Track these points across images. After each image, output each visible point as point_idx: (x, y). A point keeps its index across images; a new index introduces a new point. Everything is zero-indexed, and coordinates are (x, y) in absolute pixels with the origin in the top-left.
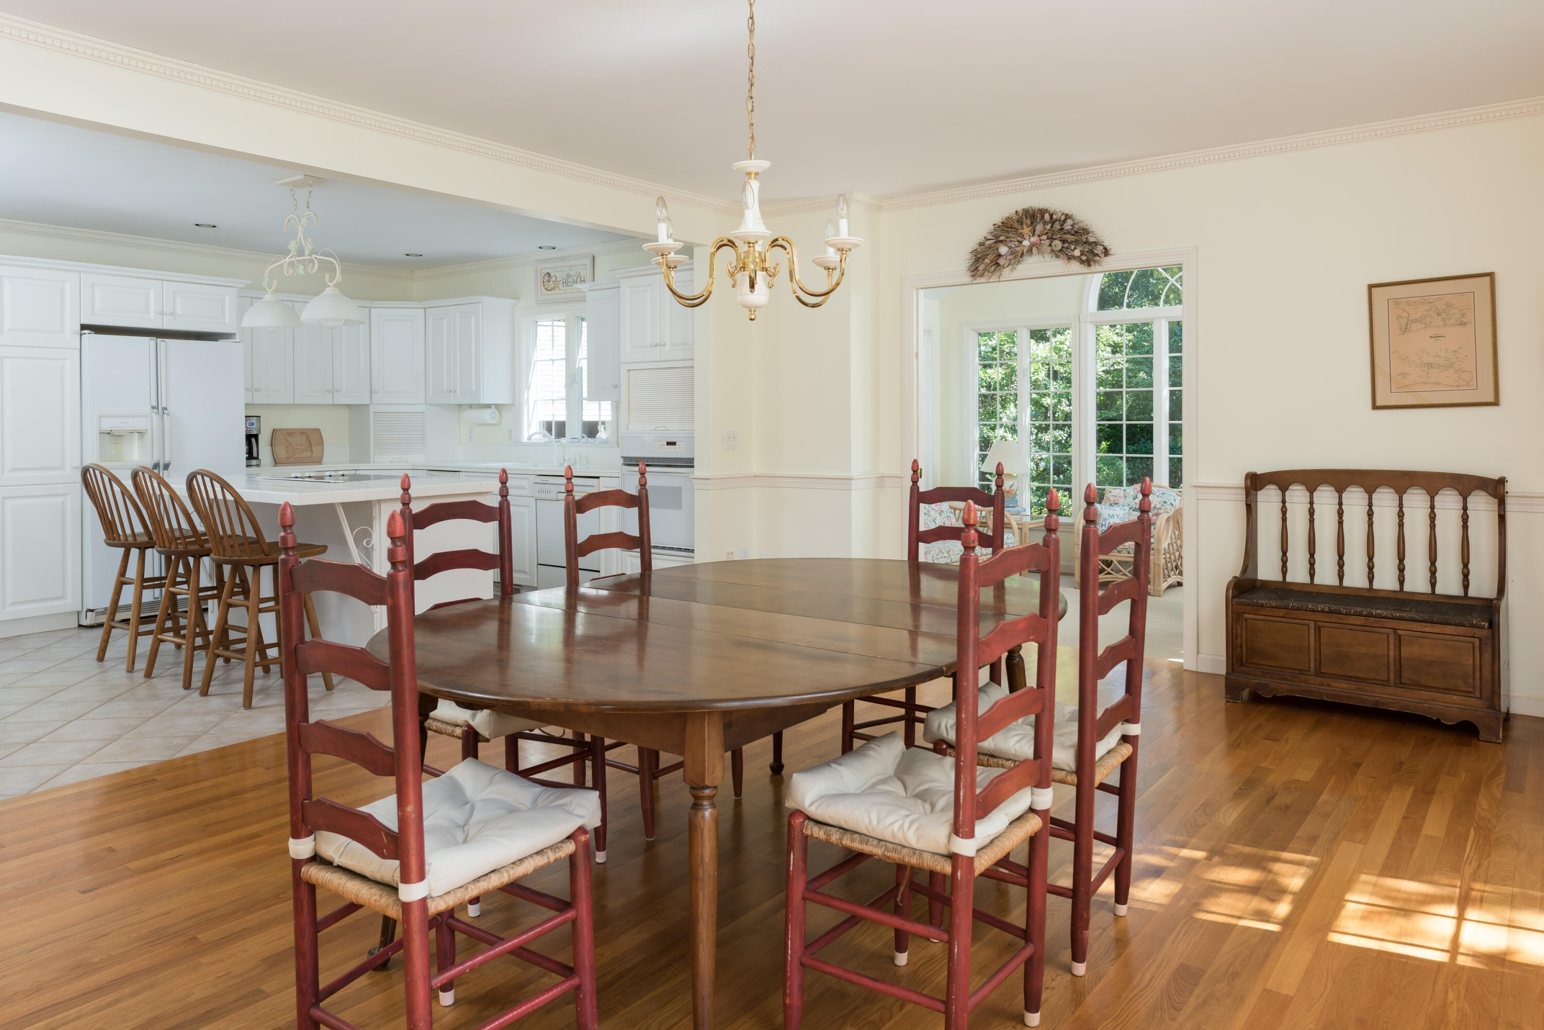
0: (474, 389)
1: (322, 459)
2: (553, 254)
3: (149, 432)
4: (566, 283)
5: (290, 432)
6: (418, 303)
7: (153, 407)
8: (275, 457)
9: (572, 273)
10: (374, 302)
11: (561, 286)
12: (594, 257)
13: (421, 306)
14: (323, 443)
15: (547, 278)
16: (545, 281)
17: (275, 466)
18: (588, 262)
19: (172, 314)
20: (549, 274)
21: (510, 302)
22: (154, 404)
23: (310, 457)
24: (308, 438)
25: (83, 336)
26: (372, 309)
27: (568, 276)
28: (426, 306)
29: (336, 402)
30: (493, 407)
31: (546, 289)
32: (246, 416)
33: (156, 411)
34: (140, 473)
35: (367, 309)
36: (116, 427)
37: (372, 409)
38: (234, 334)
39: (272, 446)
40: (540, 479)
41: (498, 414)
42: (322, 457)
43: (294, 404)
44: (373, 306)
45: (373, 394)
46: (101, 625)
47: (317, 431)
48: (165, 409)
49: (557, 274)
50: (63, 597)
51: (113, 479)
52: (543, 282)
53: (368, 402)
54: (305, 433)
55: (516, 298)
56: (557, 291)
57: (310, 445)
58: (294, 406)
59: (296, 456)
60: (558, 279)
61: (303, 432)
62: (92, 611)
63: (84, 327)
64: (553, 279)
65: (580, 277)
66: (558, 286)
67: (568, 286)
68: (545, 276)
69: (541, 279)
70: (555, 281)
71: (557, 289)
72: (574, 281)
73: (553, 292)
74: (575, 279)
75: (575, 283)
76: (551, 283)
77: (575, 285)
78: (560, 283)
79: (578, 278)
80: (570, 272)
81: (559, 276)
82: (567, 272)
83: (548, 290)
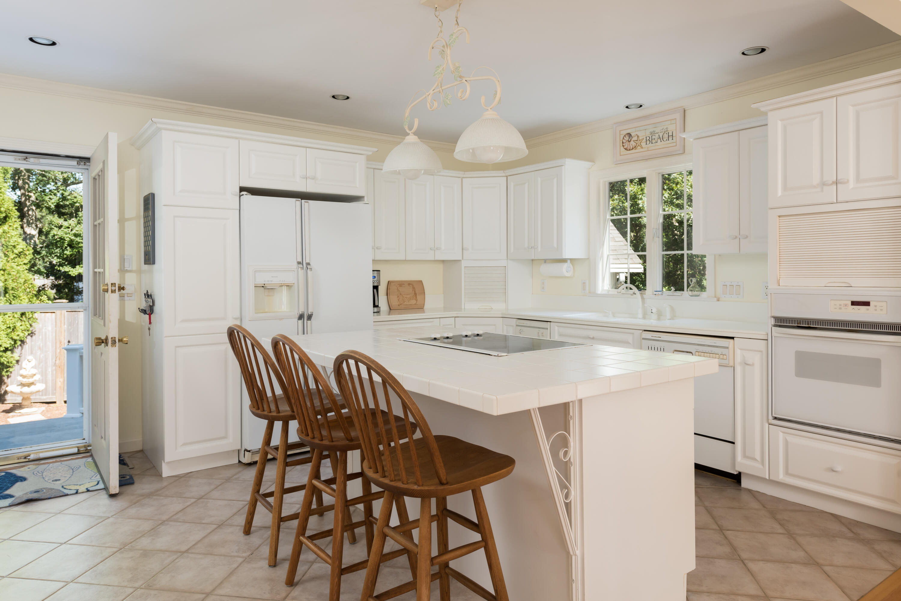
0: (555, 245)
1: (424, 306)
2: (639, 113)
3: (296, 285)
4: (649, 140)
5: (401, 284)
6: (502, 171)
7: (299, 263)
8: (390, 304)
9: (657, 130)
10: (466, 173)
11: (643, 144)
12: (685, 111)
13: (504, 175)
14: (424, 293)
15: (627, 138)
16: (624, 141)
17: (389, 314)
18: (678, 116)
19: (314, 178)
20: (629, 135)
21: (587, 164)
22: (300, 260)
23: (415, 304)
24: (414, 288)
25: (241, 197)
26: (464, 179)
27: (653, 133)
28: (507, 174)
29: (437, 258)
30: (569, 261)
31: (626, 149)
32: (373, 271)
33: (301, 266)
34: (281, 343)
35: (460, 179)
36: (268, 281)
37: (464, 264)
38: (363, 197)
39: (387, 295)
40: (649, 335)
41: (572, 267)
42: (424, 304)
43: (405, 260)
44: (465, 176)
45: (464, 251)
46: (255, 463)
47: (421, 282)
48: (308, 264)
49: (639, 133)
50: (225, 437)
51: (256, 344)
52: (623, 143)
53: (460, 258)
54: (412, 284)
55: (591, 160)
56: (639, 149)
57: (415, 294)
58: (405, 261)
59: (405, 303)
60: (640, 138)
61: (410, 283)
62: (249, 451)
63: (242, 189)
64: (635, 138)
65: (667, 132)
66: (640, 145)
67: (652, 143)
68: (625, 137)
69: (620, 140)
70: (637, 141)
71: (639, 147)
72: (660, 138)
73: (633, 151)
74: (661, 135)
75: (660, 139)
76: (632, 142)
77: (661, 141)
78: (642, 142)
79: (665, 134)
80: (655, 129)
81: (642, 135)
82: (652, 130)
83: (627, 150)
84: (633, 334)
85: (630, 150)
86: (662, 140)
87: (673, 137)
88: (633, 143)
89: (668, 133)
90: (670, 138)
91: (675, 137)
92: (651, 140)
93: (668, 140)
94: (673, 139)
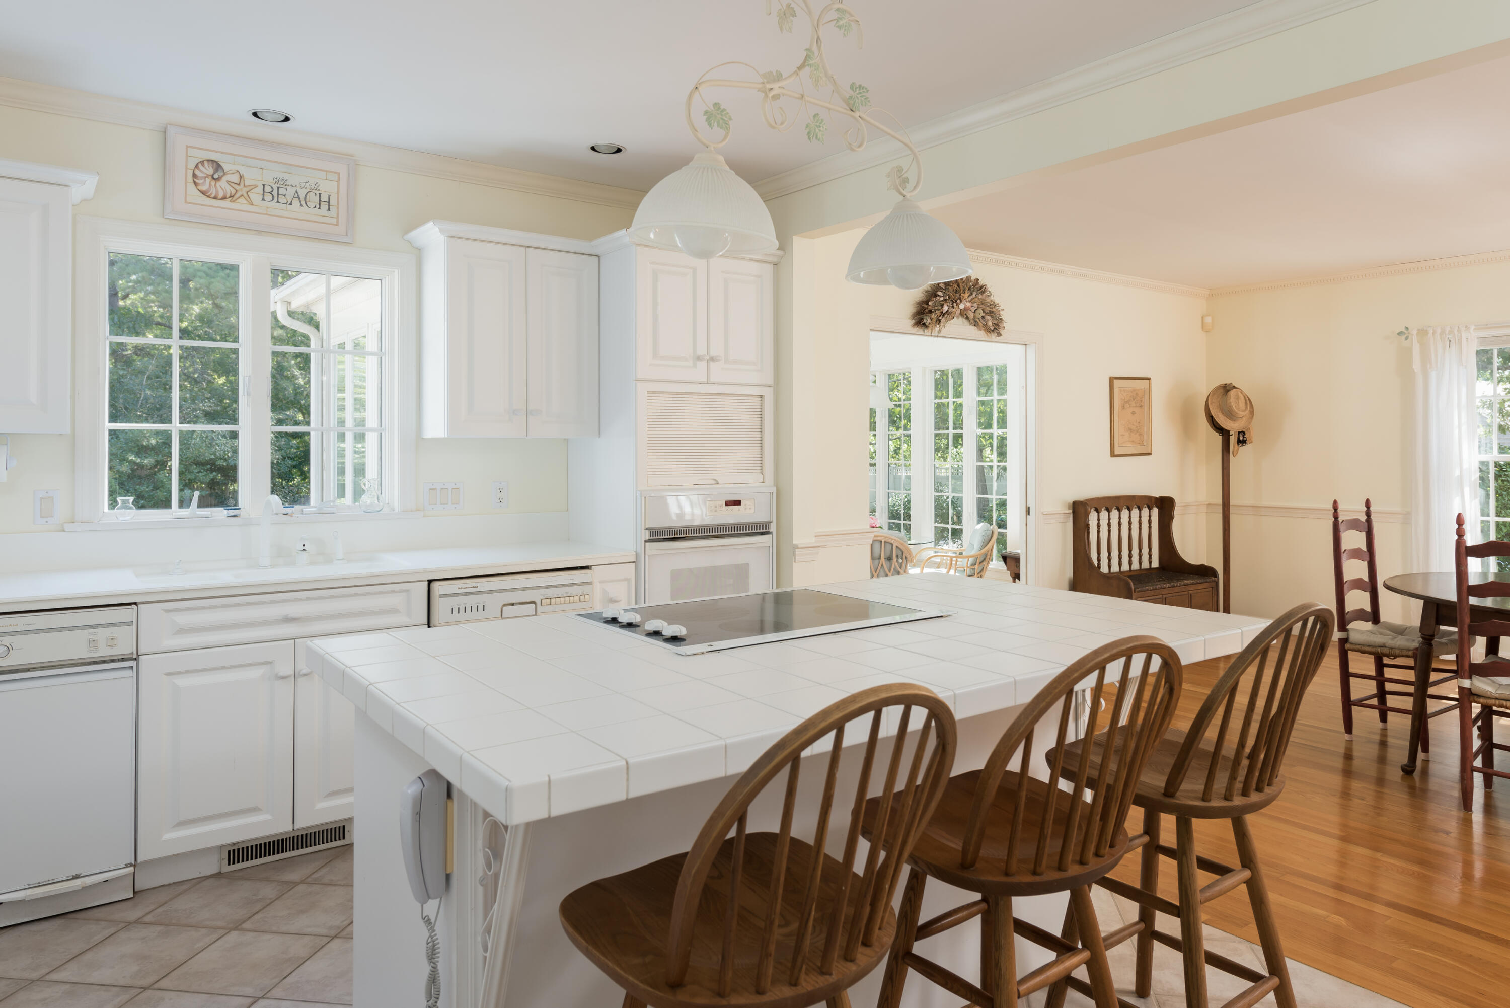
4: (272, 194)
9: (293, 180)
12: (356, 165)
15: (208, 170)
16: (199, 174)
18: (343, 170)
20: (217, 166)
27: (281, 183)
31: (203, 192)
49: (243, 170)
52: (195, 176)
60: (247, 182)
64: (233, 178)
65: (317, 192)
66: (245, 195)
67: (278, 202)
68: (203, 165)
69: (187, 169)
70: (239, 184)
71: (242, 200)
72: (299, 197)
73: (226, 204)
74: (302, 193)
75: (300, 200)
76: (223, 183)
77: (301, 206)
78: (252, 191)
79: (312, 194)
80: (287, 176)
81: (251, 175)
82: (280, 176)
83: (208, 196)
84: (407, 591)
85: (215, 198)
86: (303, 203)
87: (329, 205)
88: (223, 187)
89: (320, 194)
90: (324, 206)
91: (335, 209)
92: (276, 196)
93: (319, 208)
94: (329, 210)
